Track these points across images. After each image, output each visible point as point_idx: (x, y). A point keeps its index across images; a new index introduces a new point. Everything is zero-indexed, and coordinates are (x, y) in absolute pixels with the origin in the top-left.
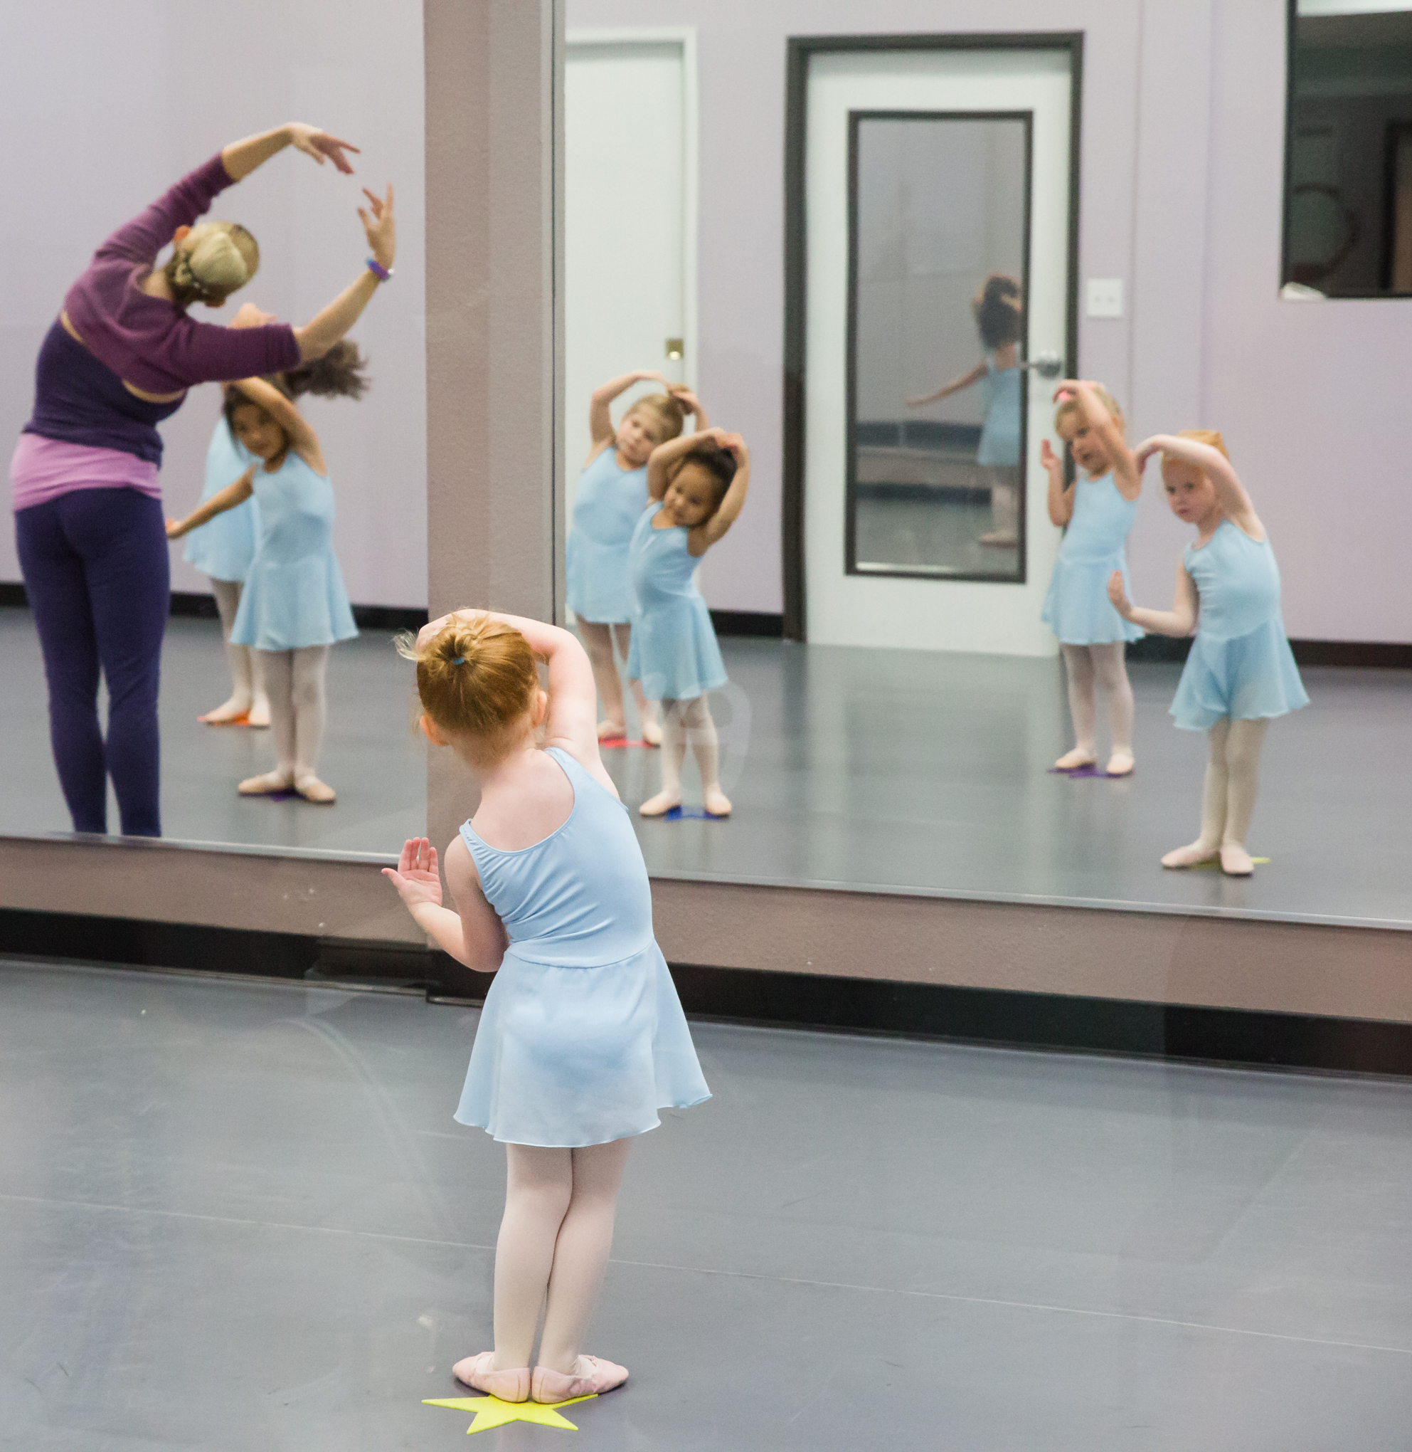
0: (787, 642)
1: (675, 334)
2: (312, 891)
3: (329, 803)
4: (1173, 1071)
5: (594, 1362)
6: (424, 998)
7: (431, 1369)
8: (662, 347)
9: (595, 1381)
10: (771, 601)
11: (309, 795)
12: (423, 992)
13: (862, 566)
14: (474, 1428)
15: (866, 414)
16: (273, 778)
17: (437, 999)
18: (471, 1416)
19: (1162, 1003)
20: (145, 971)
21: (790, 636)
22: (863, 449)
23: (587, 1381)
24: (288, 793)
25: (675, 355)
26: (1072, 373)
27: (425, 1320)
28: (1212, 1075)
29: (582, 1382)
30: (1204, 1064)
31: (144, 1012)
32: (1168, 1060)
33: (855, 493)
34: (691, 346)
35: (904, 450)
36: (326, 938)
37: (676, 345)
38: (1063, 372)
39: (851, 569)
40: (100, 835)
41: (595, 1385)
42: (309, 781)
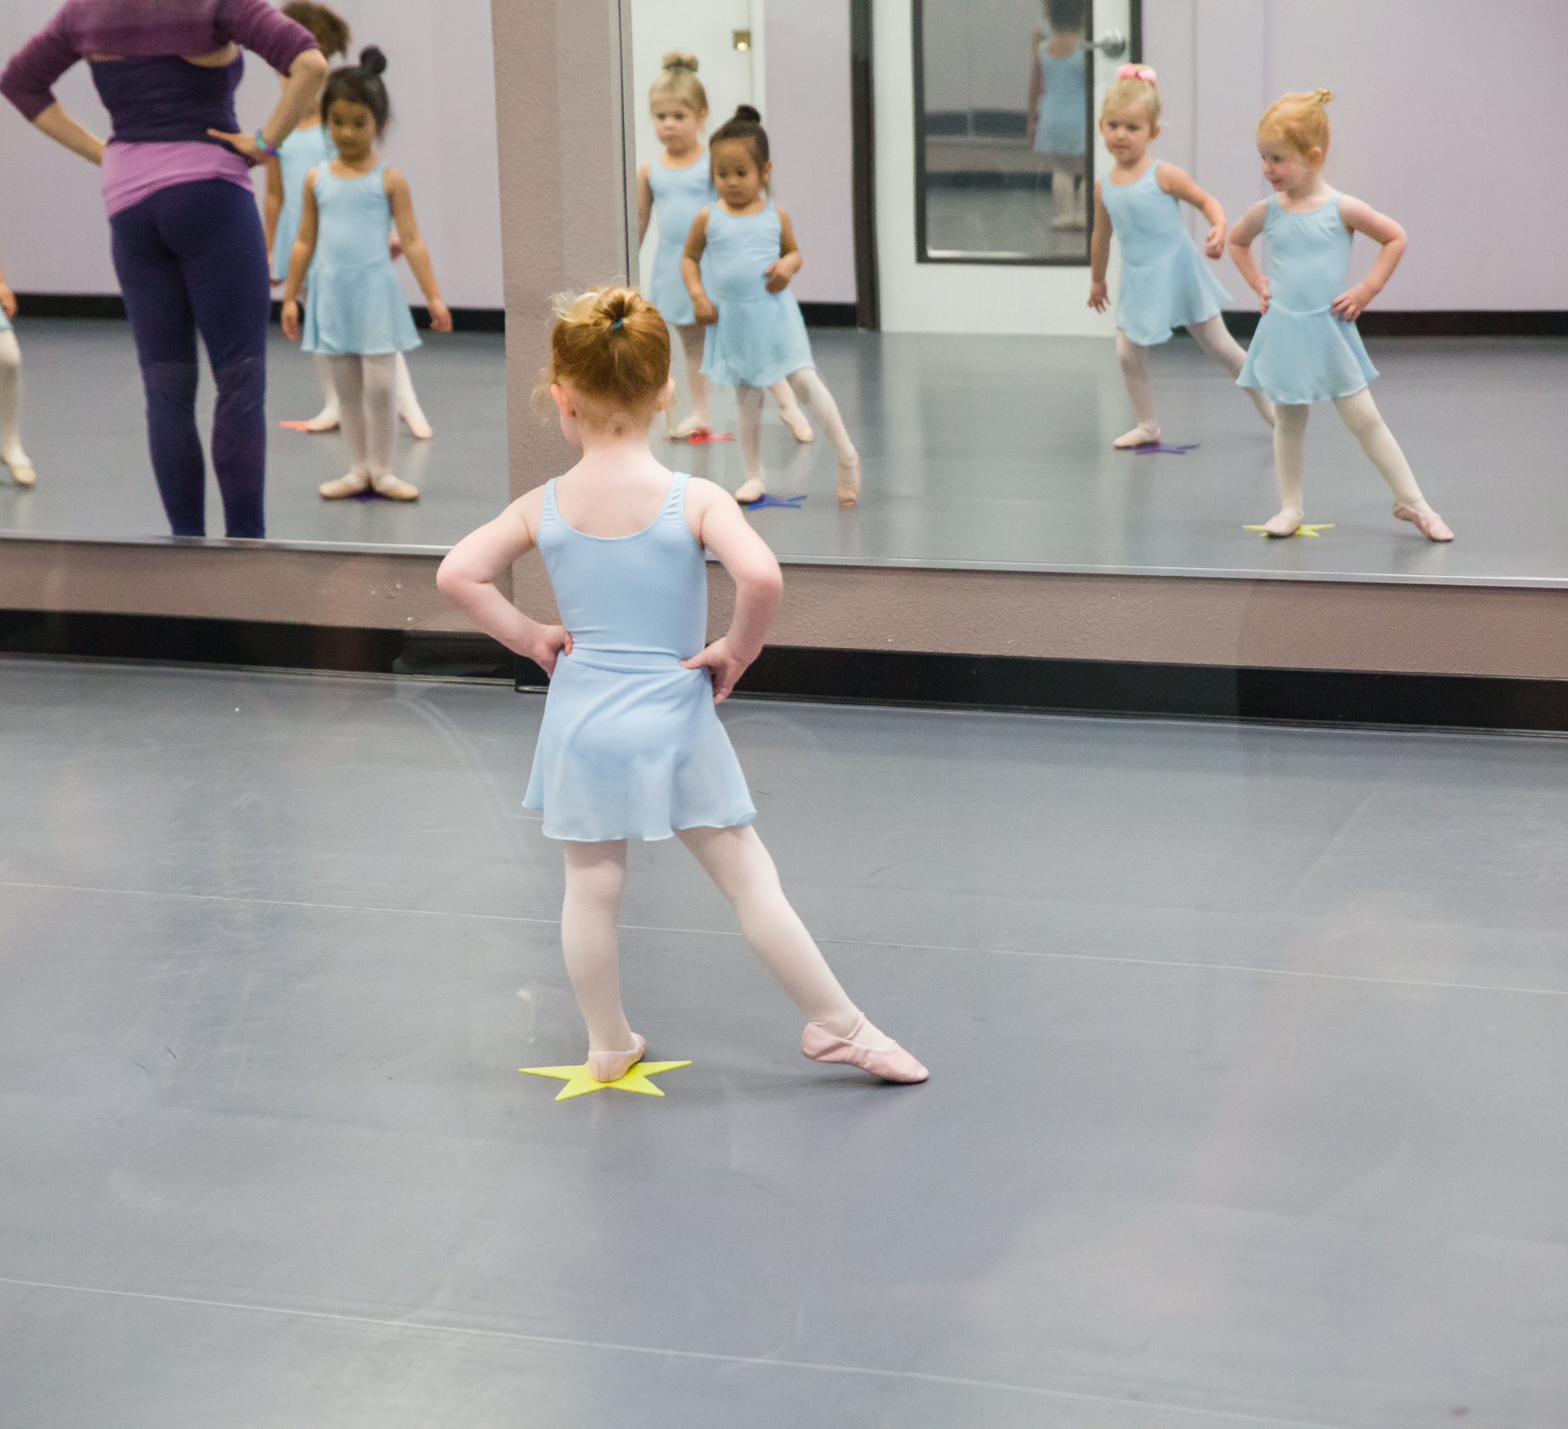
0: (861, 331)
1: (741, 26)
2: (398, 586)
3: (412, 500)
4: (1247, 732)
6: (514, 688)
7: (532, 1040)
8: (729, 39)
10: (845, 292)
11: (391, 494)
12: (513, 682)
13: (932, 253)
14: (565, 1094)
15: (932, 105)
16: (353, 480)
17: (526, 688)
18: (563, 1083)
19: (1233, 666)
20: (236, 669)
21: (863, 325)
22: (931, 139)
24: (368, 493)
25: (742, 46)
26: (1137, 57)
27: (524, 994)
28: (1284, 734)
30: (1275, 724)
31: (237, 709)
32: (1241, 721)
33: (926, 182)
34: (758, 38)
35: (972, 138)
36: (415, 632)
37: (742, 36)
38: (1127, 54)
39: (922, 257)
40: (202, 538)
42: (388, 482)
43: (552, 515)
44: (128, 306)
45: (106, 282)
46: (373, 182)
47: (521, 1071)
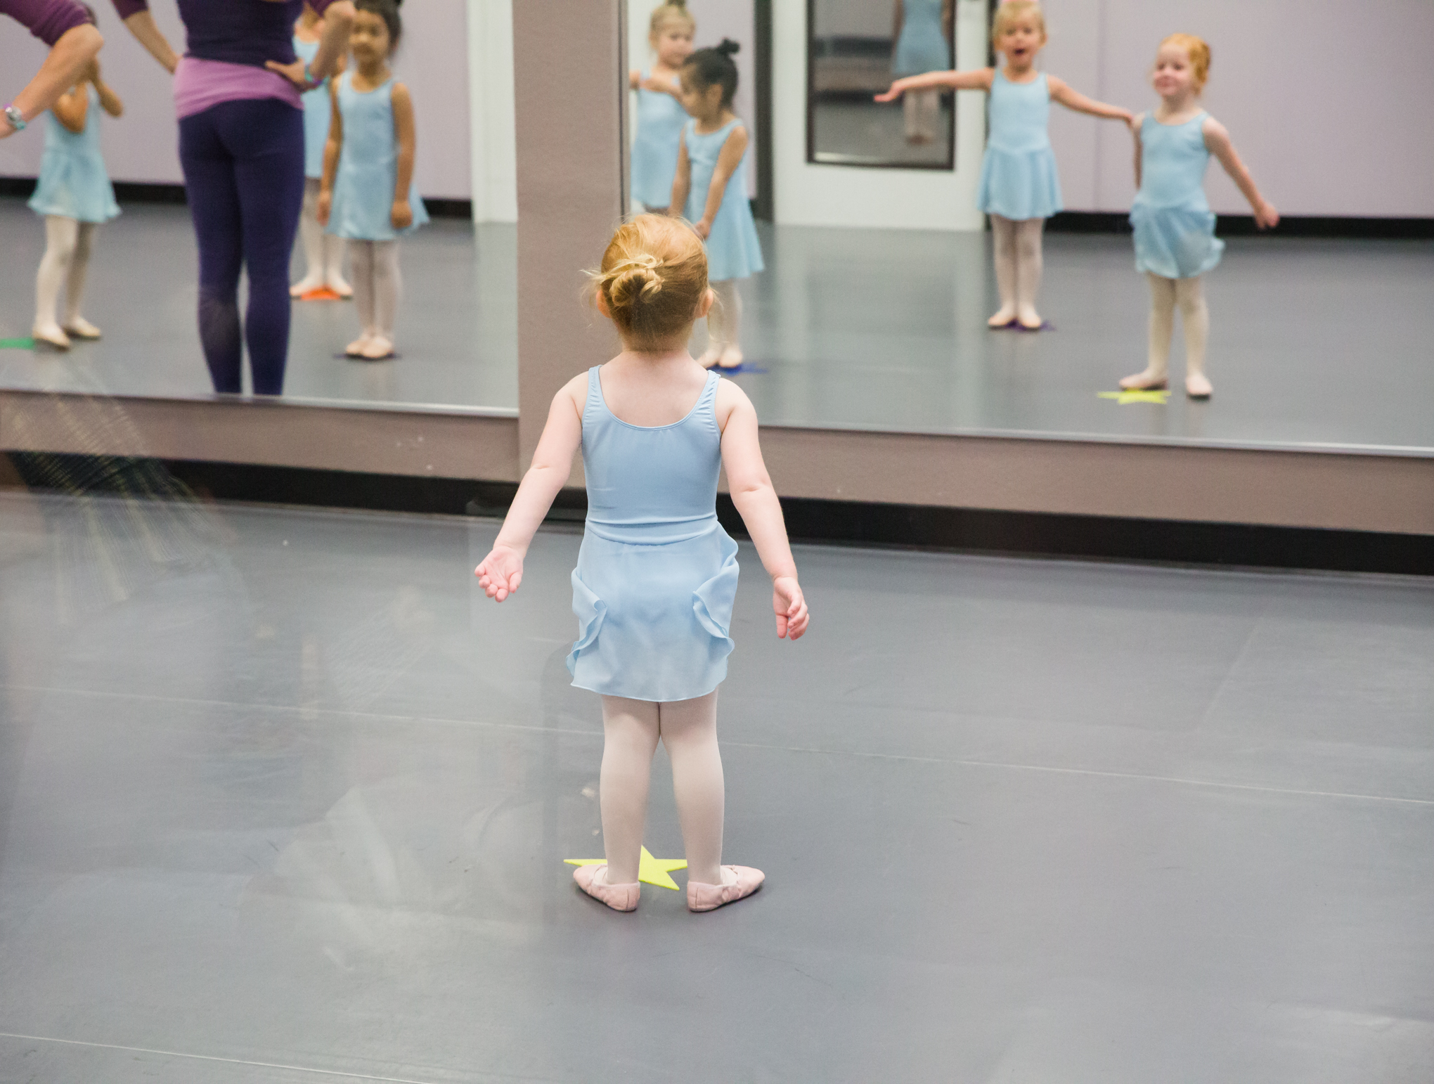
2: (420, 439)
5: (735, 870)
9: (739, 887)
13: (820, 156)
23: (734, 888)
29: (730, 889)
33: (817, 99)
39: (810, 158)
41: (740, 890)
43: (598, 402)
44: (190, 194)
45: (171, 171)
46: (382, 94)
47: (566, 861)
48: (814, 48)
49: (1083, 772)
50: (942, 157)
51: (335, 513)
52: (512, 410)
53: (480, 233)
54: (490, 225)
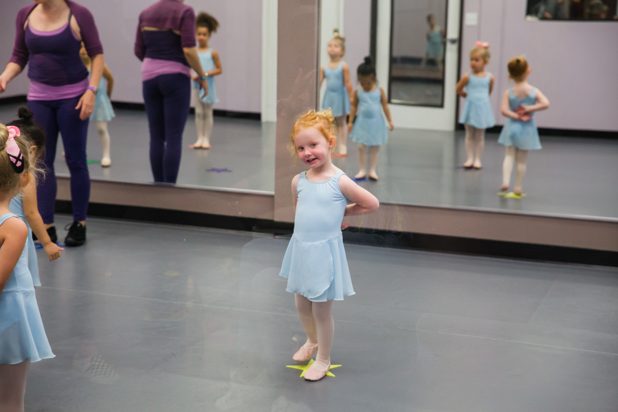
2: (237, 202)
6: (273, 237)
12: (272, 234)
13: (394, 101)
15: (396, 54)
17: (277, 237)
20: (183, 227)
26: (460, 44)
38: (458, 42)
47: (287, 366)
48: (393, 61)
49: (485, 338)
50: (439, 102)
51: (204, 229)
52: (272, 193)
53: (264, 126)
54: (268, 123)
